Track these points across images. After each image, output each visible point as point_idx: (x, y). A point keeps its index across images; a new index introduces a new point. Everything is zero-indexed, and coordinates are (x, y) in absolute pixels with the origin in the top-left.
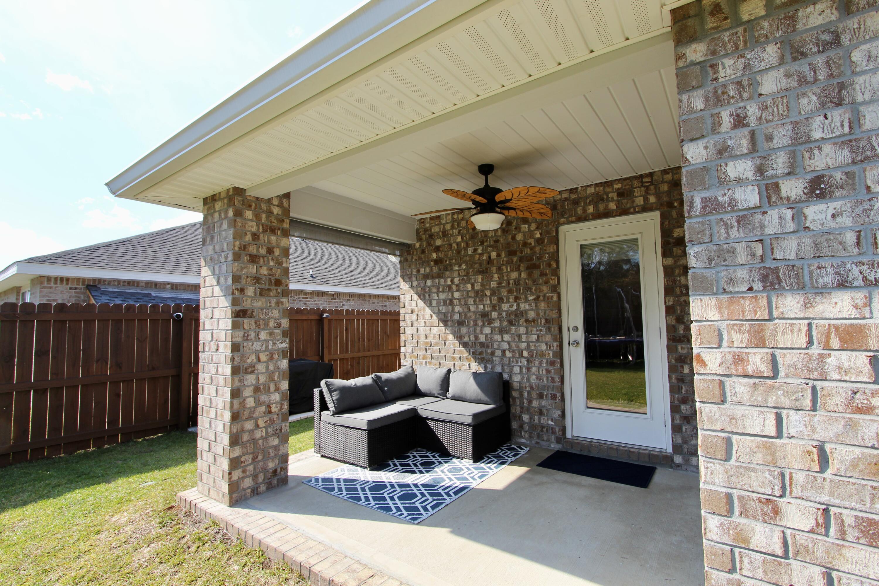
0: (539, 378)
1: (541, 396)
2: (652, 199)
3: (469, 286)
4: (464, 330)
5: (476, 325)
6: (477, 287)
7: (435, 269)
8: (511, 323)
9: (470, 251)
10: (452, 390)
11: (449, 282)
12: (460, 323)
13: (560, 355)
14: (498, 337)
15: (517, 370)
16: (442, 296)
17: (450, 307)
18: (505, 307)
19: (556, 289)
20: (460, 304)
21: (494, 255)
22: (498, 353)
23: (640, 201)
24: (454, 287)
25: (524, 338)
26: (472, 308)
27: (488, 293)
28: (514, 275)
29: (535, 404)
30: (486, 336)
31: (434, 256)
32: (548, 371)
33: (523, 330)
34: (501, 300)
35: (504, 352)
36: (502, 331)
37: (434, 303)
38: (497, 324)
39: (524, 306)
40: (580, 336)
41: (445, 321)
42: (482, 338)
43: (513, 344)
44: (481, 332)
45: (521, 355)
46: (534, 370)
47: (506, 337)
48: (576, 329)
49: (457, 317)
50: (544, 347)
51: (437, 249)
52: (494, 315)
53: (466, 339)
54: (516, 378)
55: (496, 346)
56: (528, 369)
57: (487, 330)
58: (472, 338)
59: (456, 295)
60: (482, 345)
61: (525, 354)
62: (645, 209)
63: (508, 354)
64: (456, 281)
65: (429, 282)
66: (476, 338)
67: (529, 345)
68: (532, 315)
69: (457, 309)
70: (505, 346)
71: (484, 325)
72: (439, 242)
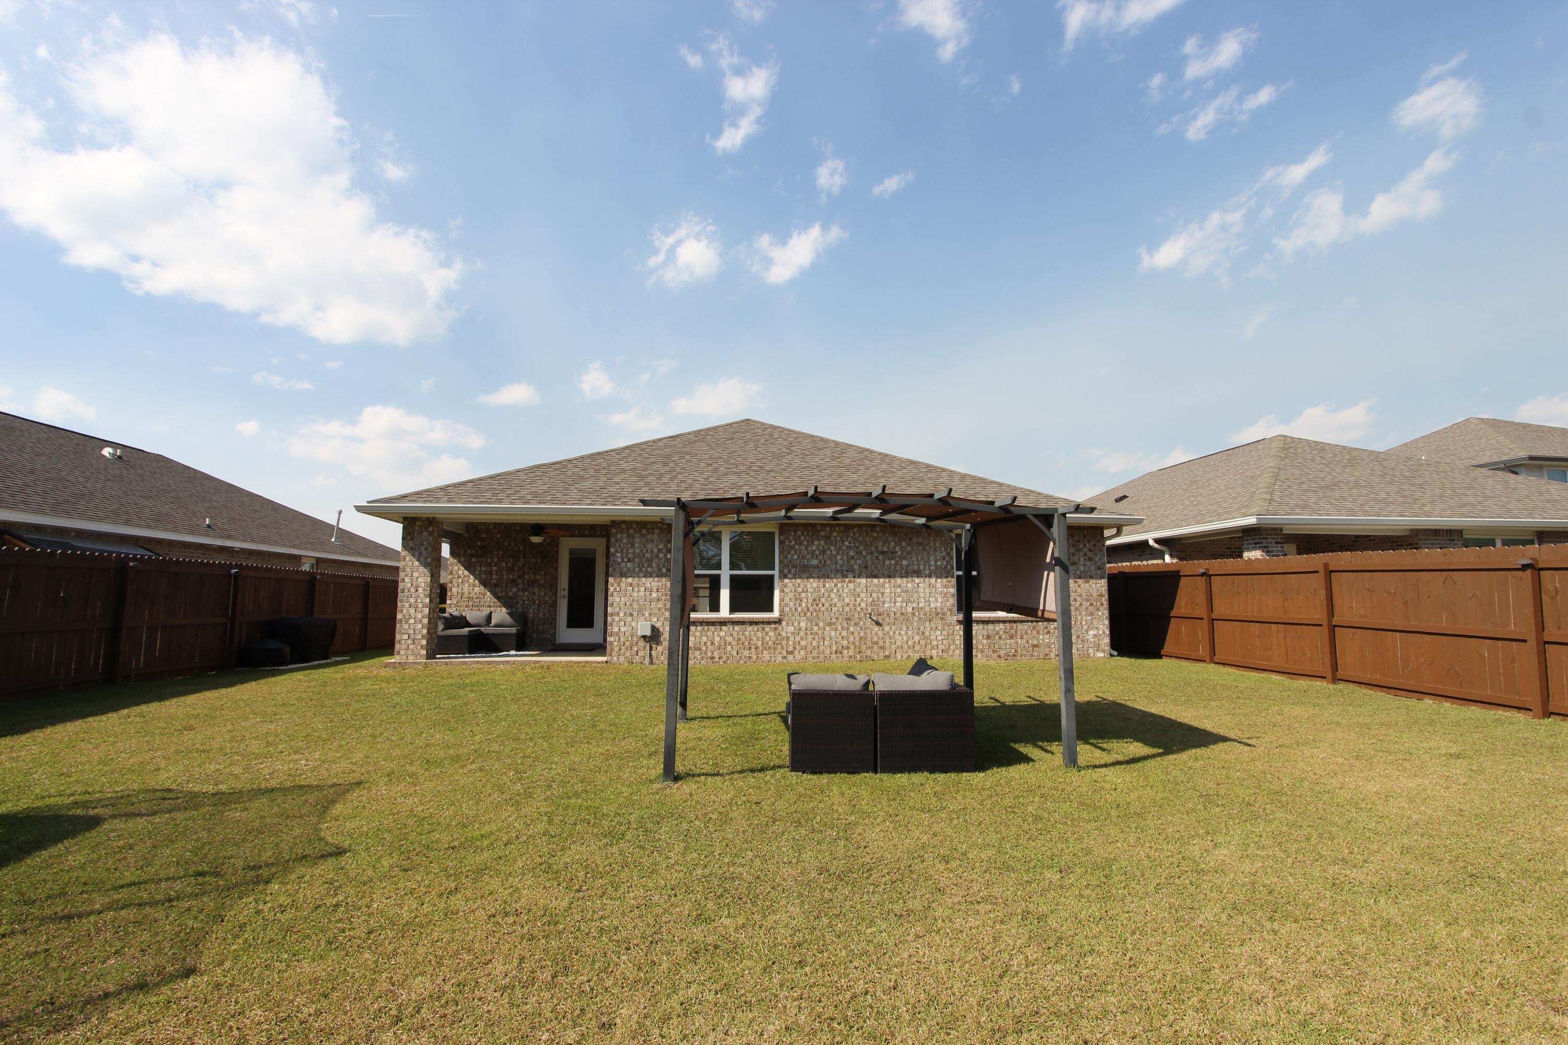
0: (544, 614)
1: (544, 624)
2: (604, 533)
3: (504, 564)
4: (498, 589)
5: (507, 586)
6: (509, 565)
7: (480, 552)
8: (530, 586)
9: (506, 544)
10: (493, 622)
11: (489, 560)
12: (496, 585)
13: (555, 602)
14: (521, 593)
15: (531, 611)
16: (484, 569)
17: (489, 576)
18: (526, 577)
19: (556, 569)
20: (496, 574)
21: (521, 548)
22: (521, 602)
23: (599, 532)
24: (493, 564)
25: (537, 593)
26: (505, 577)
27: (516, 569)
28: (533, 560)
29: (541, 628)
30: (514, 593)
31: (479, 543)
32: (549, 611)
33: (536, 590)
34: (524, 573)
35: (524, 601)
36: (524, 590)
37: (477, 573)
38: (521, 586)
39: (538, 577)
40: (566, 593)
41: (484, 583)
42: (511, 594)
43: (530, 597)
44: (510, 591)
45: (534, 603)
46: (541, 610)
47: (526, 593)
48: (564, 590)
49: (494, 581)
50: (548, 599)
51: (482, 540)
52: (519, 581)
53: (500, 595)
54: (531, 615)
55: (519, 598)
56: (538, 610)
57: (514, 590)
58: (504, 594)
59: (494, 568)
60: (510, 598)
61: (537, 602)
62: (600, 536)
63: (526, 602)
64: (495, 560)
65: (474, 560)
66: (507, 594)
67: (539, 598)
68: (542, 582)
69: (494, 577)
70: (526, 598)
71: (512, 587)
72: (483, 536)
